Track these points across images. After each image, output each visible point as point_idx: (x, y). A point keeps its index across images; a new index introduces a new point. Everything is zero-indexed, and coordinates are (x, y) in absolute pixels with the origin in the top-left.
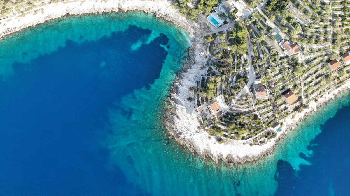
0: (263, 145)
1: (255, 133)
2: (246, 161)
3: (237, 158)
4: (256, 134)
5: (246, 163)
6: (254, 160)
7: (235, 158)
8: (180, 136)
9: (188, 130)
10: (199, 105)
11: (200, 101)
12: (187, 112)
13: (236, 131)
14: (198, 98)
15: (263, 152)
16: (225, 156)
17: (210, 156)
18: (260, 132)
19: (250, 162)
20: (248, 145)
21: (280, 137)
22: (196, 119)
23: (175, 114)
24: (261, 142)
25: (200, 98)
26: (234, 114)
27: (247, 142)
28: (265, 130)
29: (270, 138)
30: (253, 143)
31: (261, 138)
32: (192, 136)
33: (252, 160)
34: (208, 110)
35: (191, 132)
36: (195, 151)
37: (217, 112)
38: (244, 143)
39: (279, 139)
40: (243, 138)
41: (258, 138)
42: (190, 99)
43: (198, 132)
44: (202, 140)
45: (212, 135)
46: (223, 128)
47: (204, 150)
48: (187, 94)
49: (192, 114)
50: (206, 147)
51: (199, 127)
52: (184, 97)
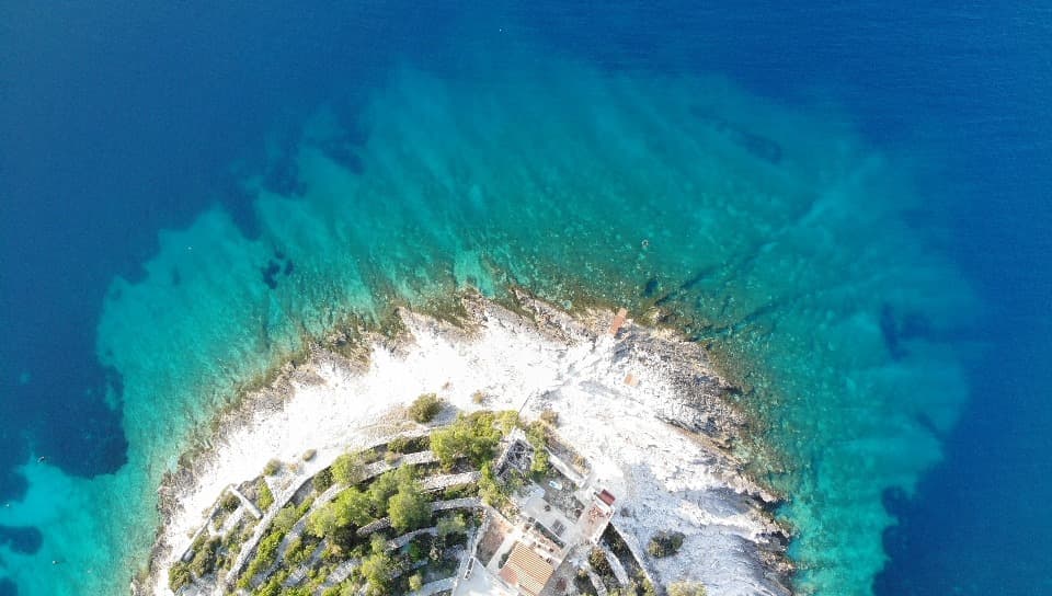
0: (218, 494)
1: (275, 536)
2: (275, 385)
3: (320, 373)
4: (268, 532)
5: (272, 376)
6: (237, 406)
7: (326, 370)
8: (618, 336)
9: (594, 386)
10: (610, 536)
11: (615, 563)
12: (644, 470)
13: (374, 493)
14: (632, 574)
15: (207, 466)
16: (380, 355)
17: (446, 324)
18: (253, 553)
19: (256, 387)
20: (286, 458)
21: (149, 579)
22: (584, 453)
23: (696, 429)
24: (232, 505)
25: (623, 578)
26: (414, 581)
27: (297, 469)
28: (229, 575)
29: (196, 548)
30: (269, 480)
31: (239, 527)
32: (564, 367)
33: (246, 404)
34: (552, 536)
35: (576, 381)
36: (520, 313)
37: (503, 549)
38: (311, 457)
39: (152, 569)
40: (326, 479)
41: (252, 519)
42: (669, 545)
43: (547, 395)
44: (510, 371)
45: (475, 419)
46: (440, 481)
47: (480, 336)
48: (696, 569)
49: (621, 474)
50: (477, 348)
51: (555, 420)
52: (704, 543)
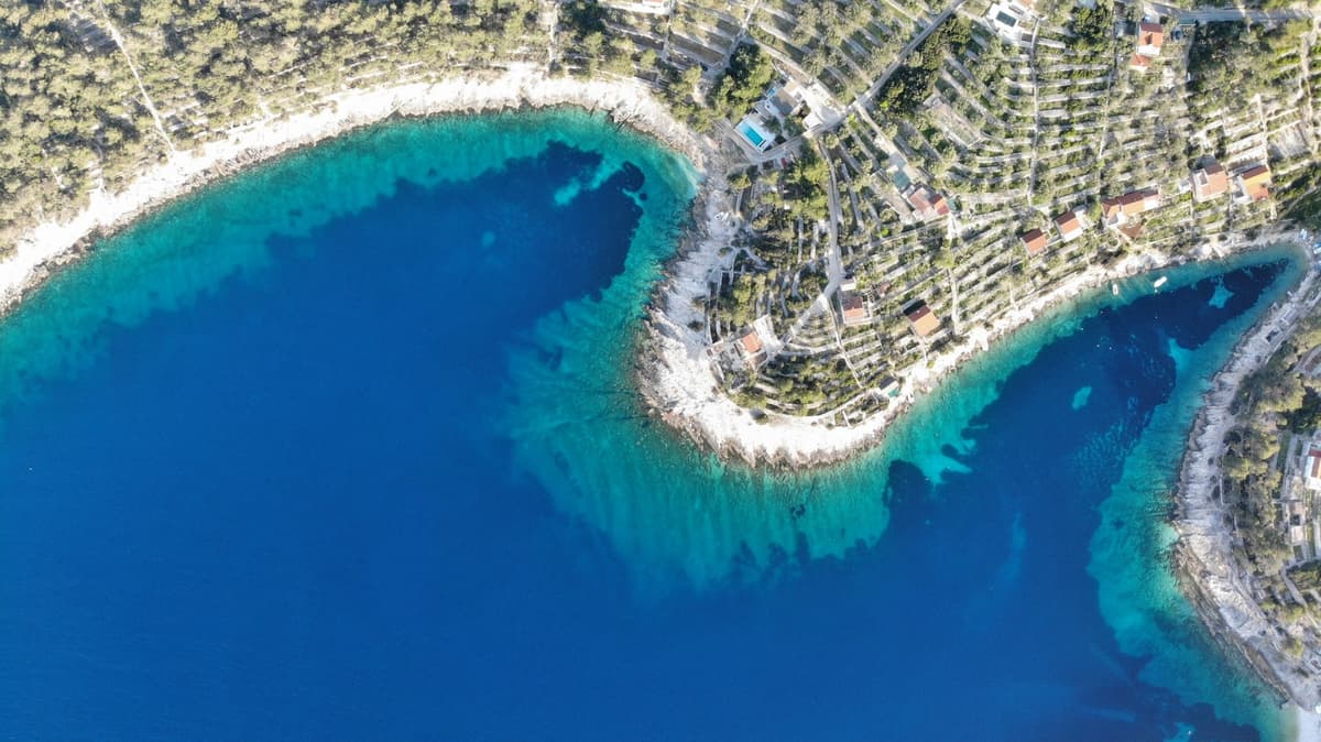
0: (857, 428)
1: (839, 400)
2: (817, 461)
3: (798, 457)
4: (842, 403)
5: (817, 466)
6: (837, 460)
7: (794, 456)
8: (671, 410)
9: (691, 395)
10: (715, 339)
11: (718, 329)
12: (689, 356)
13: (795, 396)
14: (714, 323)
15: (858, 442)
16: (771, 452)
17: (738, 451)
18: (850, 398)
19: (826, 464)
20: (823, 428)
21: (899, 410)
22: (709, 371)
23: (660, 361)
24: (852, 421)
25: (718, 323)
26: (794, 359)
27: (821, 421)
28: (863, 395)
29: (872, 412)
30: (833, 423)
31: (852, 411)
32: (699, 409)
33: (832, 459)
34: (736, 350)
35: (697, 401)
36: (705, 441)
37: (757, 354)
38: (814, 424)
39: (896, 413)
40: (811, 412)
41: (846, 412)
42: (695, 326)
43: (712, 401)
44: (721, 417)
45: (745, 406)
46: (769, 389)
47: (726, 439)
48: (690, 312)
49: (700, 360)
50: (730, 434)
51: (714, 390)
52: (681, 319)
